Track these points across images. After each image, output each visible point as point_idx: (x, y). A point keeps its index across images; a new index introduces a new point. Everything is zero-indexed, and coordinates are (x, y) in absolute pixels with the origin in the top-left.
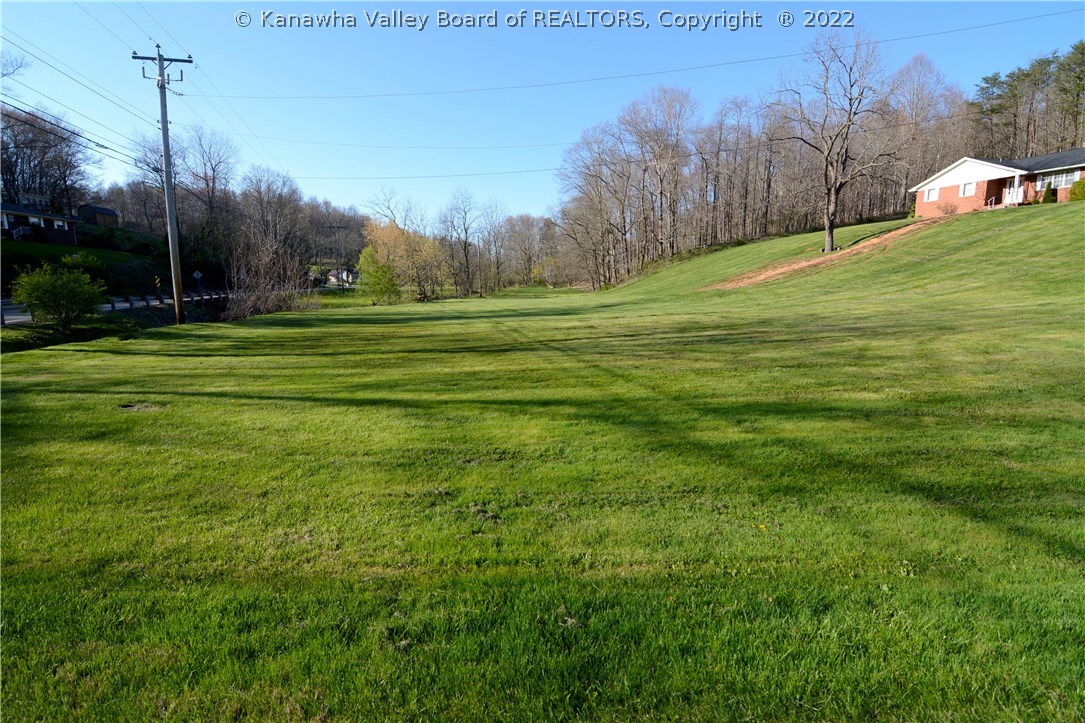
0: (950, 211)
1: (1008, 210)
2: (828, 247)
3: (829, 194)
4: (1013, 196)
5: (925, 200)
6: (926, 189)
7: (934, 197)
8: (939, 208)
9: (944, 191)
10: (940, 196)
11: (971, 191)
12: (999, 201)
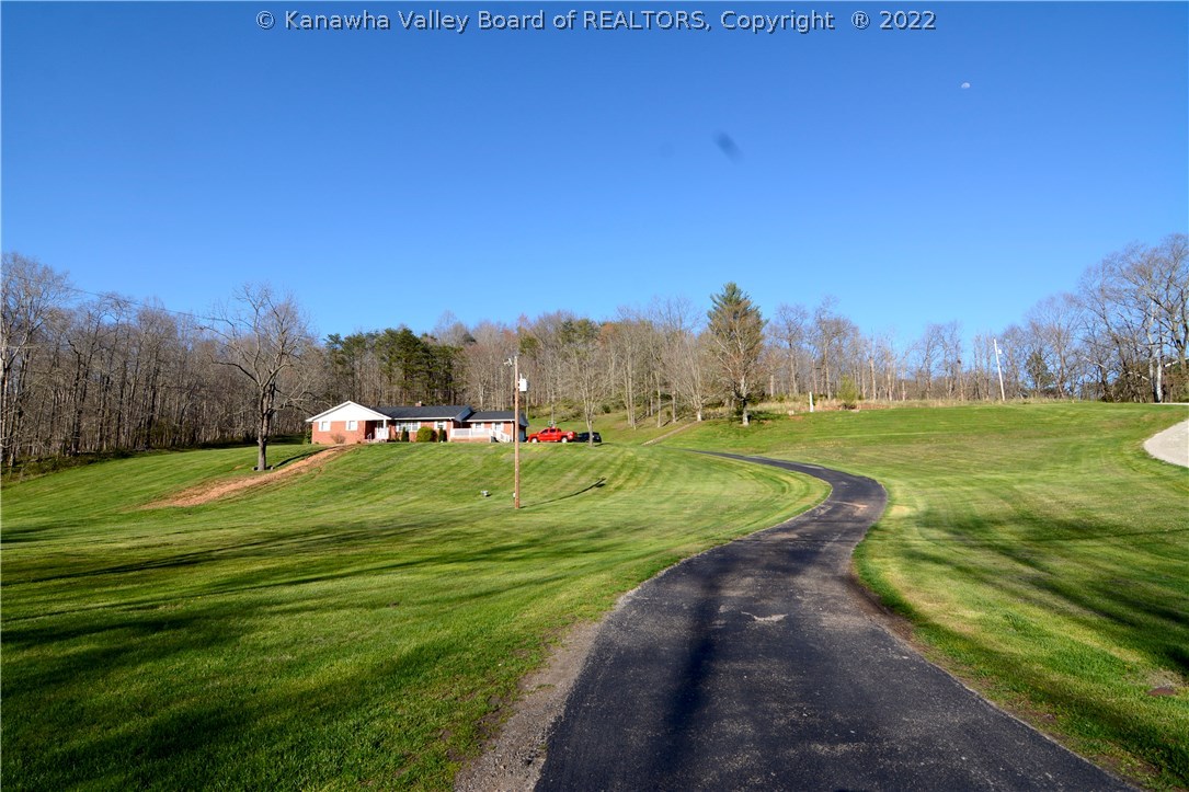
0: (339, 439)
1: (380, 444)
2: (260, 466)
3: (263, 419)
4: (382, 434)
5: (320, 430)
6: (320, 420)
7: (327, 428)
8: (332, 437)
9: (335, 424)
10: (331, 428)
11: (354, 427)
12: (373, 437)
